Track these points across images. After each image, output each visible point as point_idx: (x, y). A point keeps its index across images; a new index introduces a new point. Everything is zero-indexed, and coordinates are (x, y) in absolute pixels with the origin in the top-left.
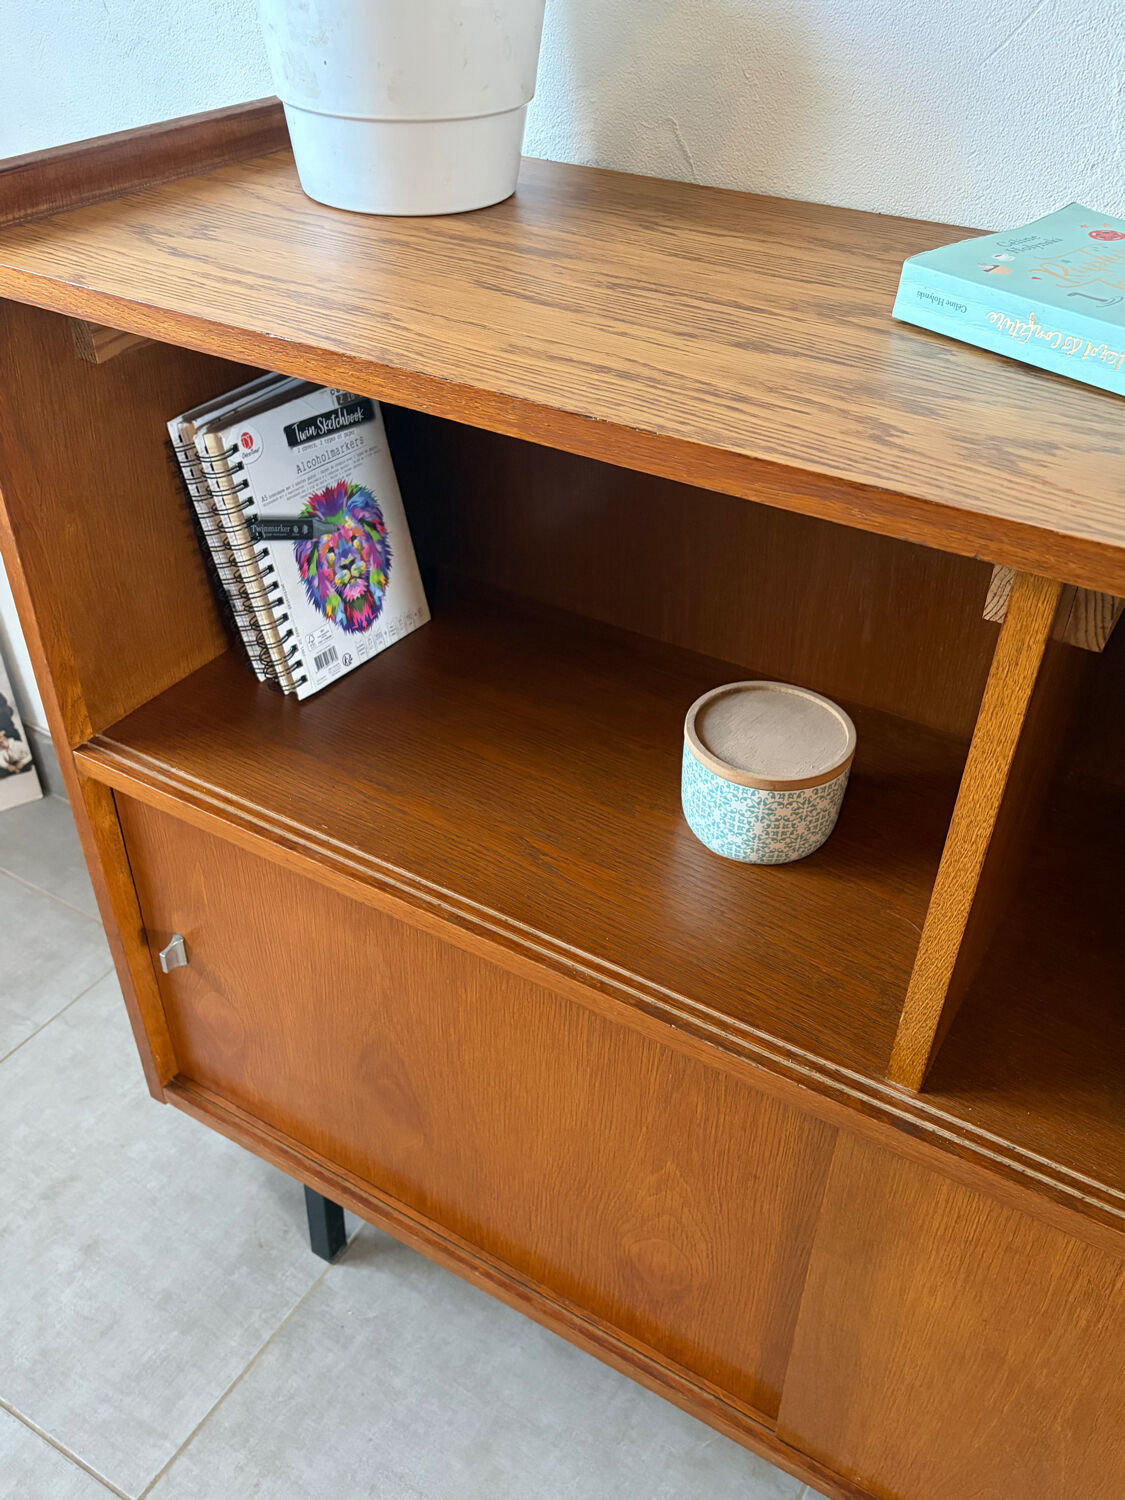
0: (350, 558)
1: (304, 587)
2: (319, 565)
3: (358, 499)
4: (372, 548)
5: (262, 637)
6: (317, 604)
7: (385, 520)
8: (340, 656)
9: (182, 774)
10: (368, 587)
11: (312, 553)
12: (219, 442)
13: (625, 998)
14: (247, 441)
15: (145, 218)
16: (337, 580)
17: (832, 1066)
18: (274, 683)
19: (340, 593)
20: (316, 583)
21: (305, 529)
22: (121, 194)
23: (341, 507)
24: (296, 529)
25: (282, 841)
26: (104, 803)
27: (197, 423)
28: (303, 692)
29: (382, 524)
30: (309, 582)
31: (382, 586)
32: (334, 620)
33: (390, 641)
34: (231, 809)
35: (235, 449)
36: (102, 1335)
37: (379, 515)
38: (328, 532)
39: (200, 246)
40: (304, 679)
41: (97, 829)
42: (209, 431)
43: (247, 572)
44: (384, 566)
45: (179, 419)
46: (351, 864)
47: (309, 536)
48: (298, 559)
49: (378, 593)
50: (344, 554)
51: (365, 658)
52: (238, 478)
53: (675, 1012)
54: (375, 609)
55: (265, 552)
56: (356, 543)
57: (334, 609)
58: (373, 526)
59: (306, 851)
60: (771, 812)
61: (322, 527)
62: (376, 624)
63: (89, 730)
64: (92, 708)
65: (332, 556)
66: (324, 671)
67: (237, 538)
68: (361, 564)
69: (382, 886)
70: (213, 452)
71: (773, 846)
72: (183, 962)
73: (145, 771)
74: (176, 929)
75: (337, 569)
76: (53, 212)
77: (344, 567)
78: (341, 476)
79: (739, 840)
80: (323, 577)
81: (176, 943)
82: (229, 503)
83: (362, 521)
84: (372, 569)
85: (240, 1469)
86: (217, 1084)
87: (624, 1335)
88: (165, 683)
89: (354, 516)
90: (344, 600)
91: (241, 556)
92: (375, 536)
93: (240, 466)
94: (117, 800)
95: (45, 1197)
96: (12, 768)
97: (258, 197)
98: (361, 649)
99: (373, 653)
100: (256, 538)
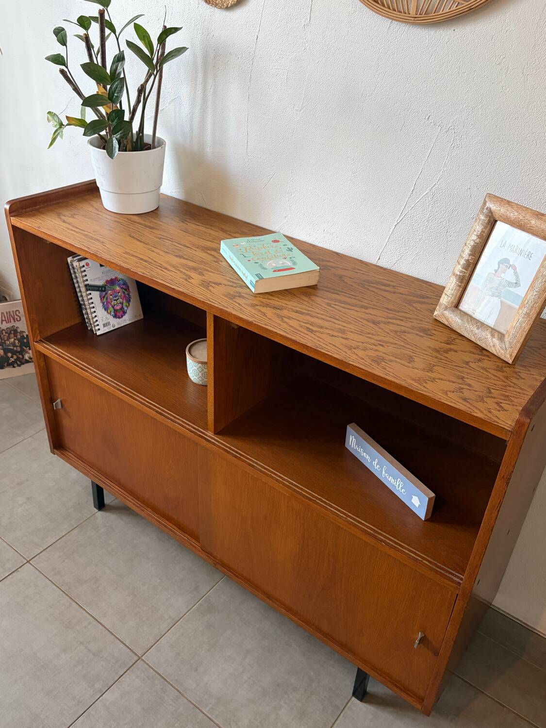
0: (117, 298)
1: (101, 304)
2: (107, 299)
3: (121, 282)
4: (125, 296)
5: (89, 317)
6: (105, 310)
7: (130, 289)
8: (111, 325)
9: (61, 351)
10: (122, 307)
11: (105, 296)
12: (79, 264)
13: (154, 410)
14: (87, 264)
15: (61, 211)
16: (112, 303)
17: (197, 428)
18: (92, 330)
19: (113, 307)
20: (105, 304)
21: (103, 289)
22: (58, 203)
23: (115, 284)
24: (100, 289)
25: (81, 368)
26: (42, 358)
27: (75, 259)
28: (98, 333)
29: (129, 289)
30: (103, 303)
31: (127, 307)
32: (110, 315)
33: (128, 322)
34: (71, 360)
35: (84, 266)
36: (28, 520)
37: (128, 287)
38: (110, 290)
39: (71, 220)
40: (99, 329)
41: (39, 365)
42: (78, 261)
43: (85, 299)
44: (129, 301)
45: (71, 257)
46: (97, 375)
47: (105, 291)
48: (100, 297)
49: (126, 308)
50: (116, 297)
51: (119, 326)
52: (84, 274)
53: (164, 413)
54: (124, 313)
55: (90, 294)
56: (120, 294)
57: (110, 312)
58: (126, 290)
59: (87, 371)
60: (203, 370)
61: (109, 289)
62: (124, 317)
63: (39, 337)
64: (40, 332)
65: (111, 297)
66: (105, 328)
67: (83, 289)
68: (121, 300)
69: (103, 381)
70: (78, 267)
71: (205, 380)
72: (60, 407)
73: (52, 349)
74: (59, 397)
75: (113, 300)
76: (40, 208)
77: (115, 300)
78: (116, 275)
79: (196, 378)
80: (108, 302)
81: (59, 401)
82: (82, 280)
83: (122, 288)
84: (124, 301)
85: (60, 556)
86: (70, 449)
87: (167, 522)
88: (62, 328)
89: (119, 286)
90: (114, 309)
91: (84, 294)
92: (126, 292)
93: (85, 271)
94: (45, 357)
95: (18, 484)
96: (30, 360)
97: (92, 206)
98: (118, 324)
99: (122, 325)
100: (87, 290)
